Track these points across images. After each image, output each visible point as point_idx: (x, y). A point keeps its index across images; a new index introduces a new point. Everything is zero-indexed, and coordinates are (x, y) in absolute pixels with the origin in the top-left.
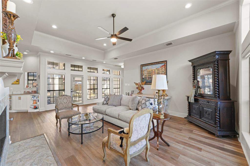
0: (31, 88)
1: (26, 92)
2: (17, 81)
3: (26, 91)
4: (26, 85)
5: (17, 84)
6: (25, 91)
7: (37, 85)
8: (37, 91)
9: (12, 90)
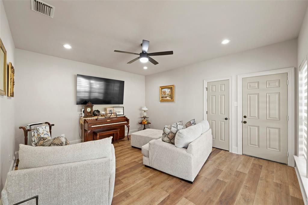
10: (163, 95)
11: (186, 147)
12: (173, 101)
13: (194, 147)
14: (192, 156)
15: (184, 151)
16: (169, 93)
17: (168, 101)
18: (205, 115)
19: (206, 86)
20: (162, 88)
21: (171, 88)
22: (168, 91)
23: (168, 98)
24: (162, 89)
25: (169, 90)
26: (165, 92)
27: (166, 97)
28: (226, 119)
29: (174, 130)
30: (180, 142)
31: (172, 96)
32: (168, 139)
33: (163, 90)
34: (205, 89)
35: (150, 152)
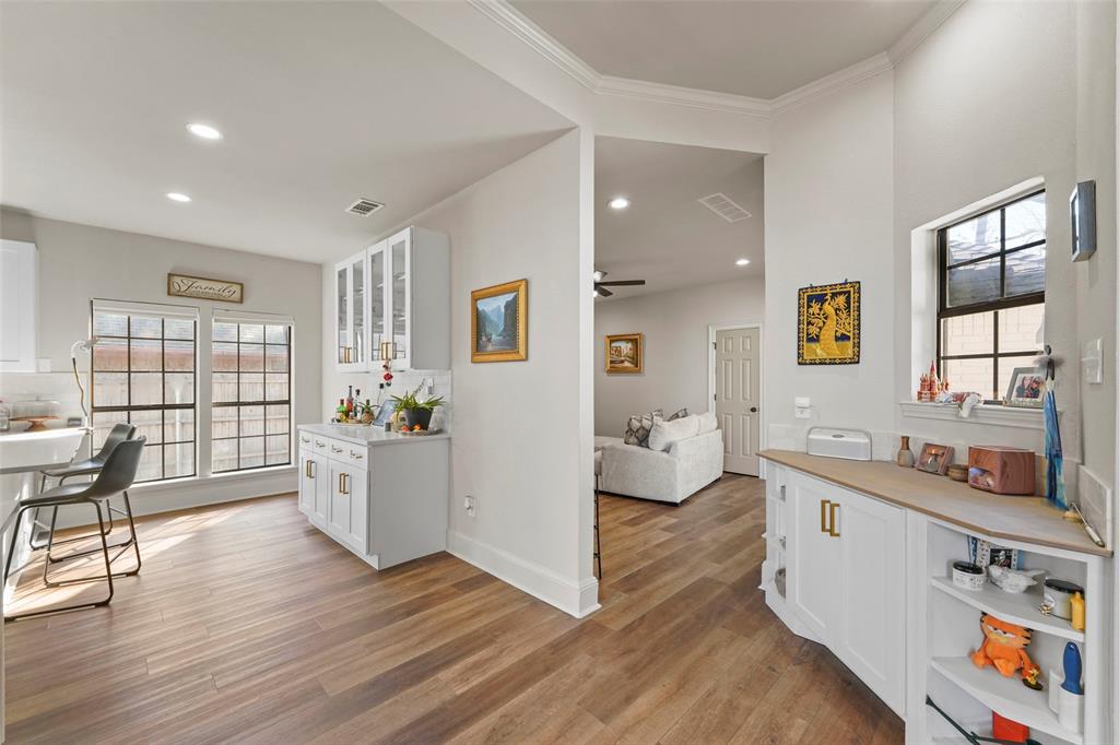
0: (965, 413)
1: (916, 449)
2: (844, 338)
3: (919, 438)
4: (919, 368)
5: (843, 362)
6: (906, 440)
7: (1051, 365)
8: (1055, 456)
9: (807, 414)
10: (615, 358)
11: (667, 450)
12: (639, 372)
13: (682, 450)
14: (676, 460)
15: (665, 455)
16: (630, 353)
17: (625, 371)
18: (712, 404)
19: (712, 339)
20: (613, 339)
21: (635, 341)
22: (626, 347)
23: (627, 364)
24: (612, 342)
25: (630, 345)
26: (618, 351)
27: (622, 362)
28: (753, 410)
29: (646, 423)
30: (658, 442)
31: (636, 360)
32: (636, 440)
33: (613, 345)
34: (711, 347)
35: (603, 465)
